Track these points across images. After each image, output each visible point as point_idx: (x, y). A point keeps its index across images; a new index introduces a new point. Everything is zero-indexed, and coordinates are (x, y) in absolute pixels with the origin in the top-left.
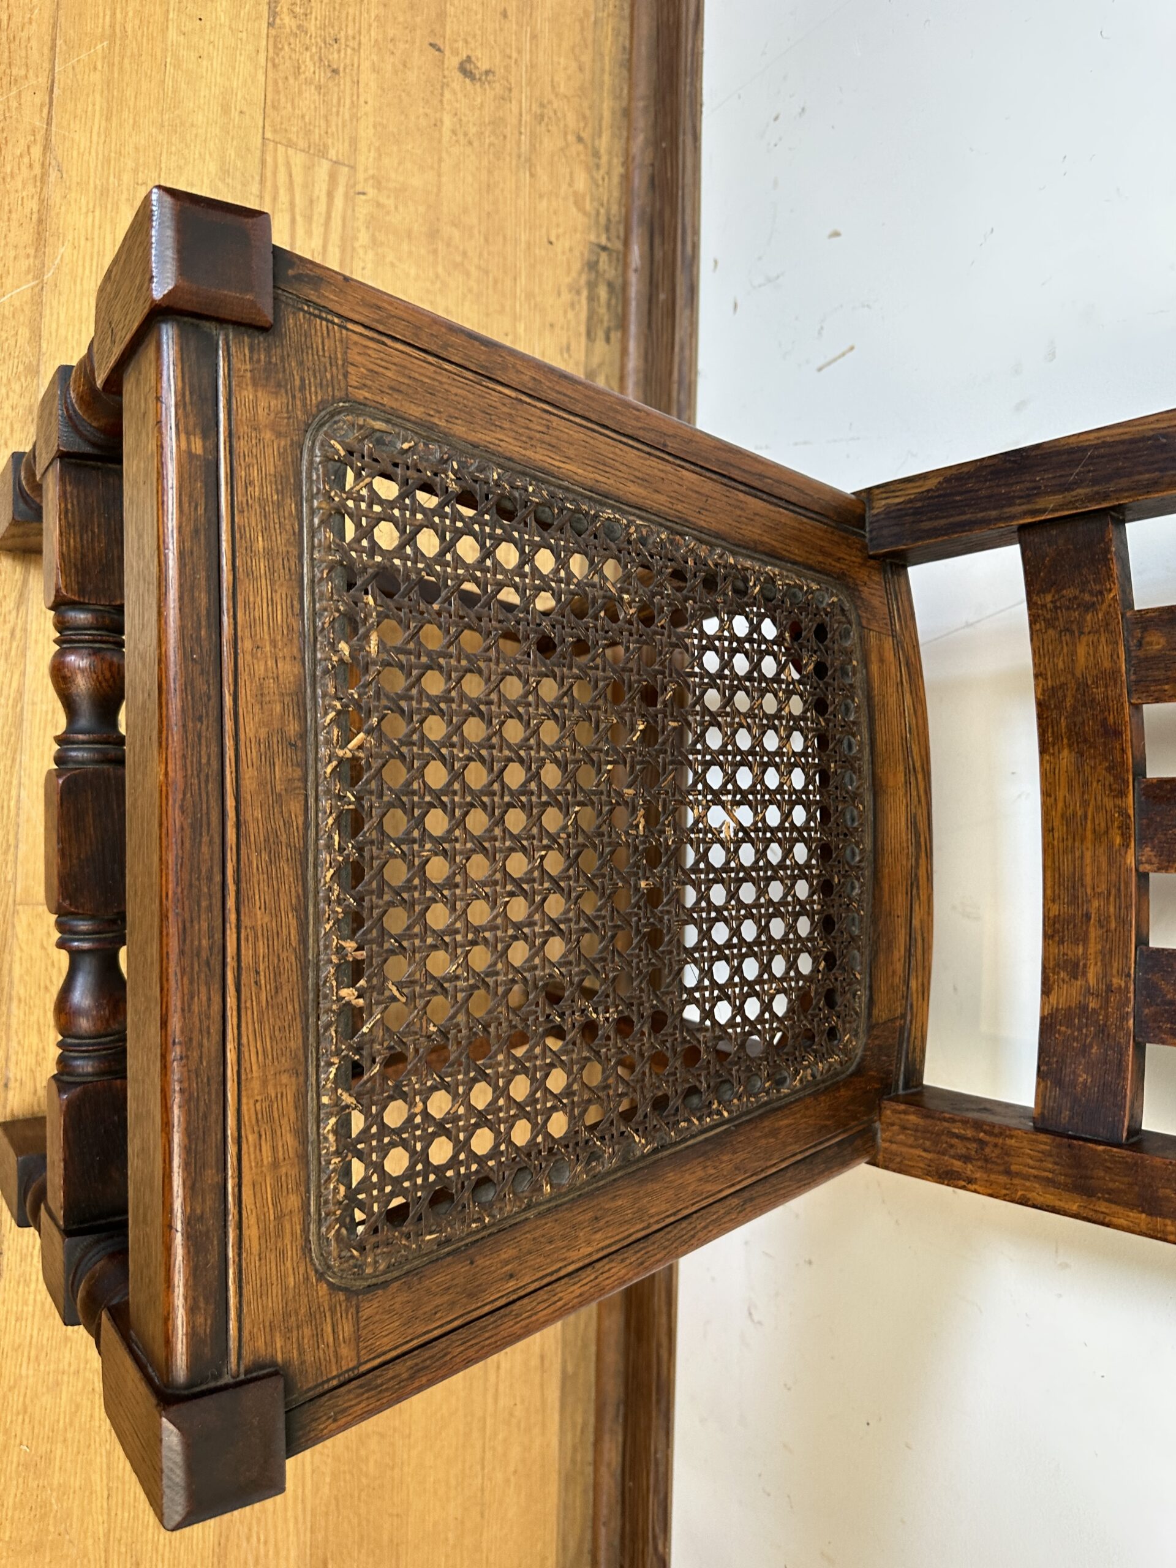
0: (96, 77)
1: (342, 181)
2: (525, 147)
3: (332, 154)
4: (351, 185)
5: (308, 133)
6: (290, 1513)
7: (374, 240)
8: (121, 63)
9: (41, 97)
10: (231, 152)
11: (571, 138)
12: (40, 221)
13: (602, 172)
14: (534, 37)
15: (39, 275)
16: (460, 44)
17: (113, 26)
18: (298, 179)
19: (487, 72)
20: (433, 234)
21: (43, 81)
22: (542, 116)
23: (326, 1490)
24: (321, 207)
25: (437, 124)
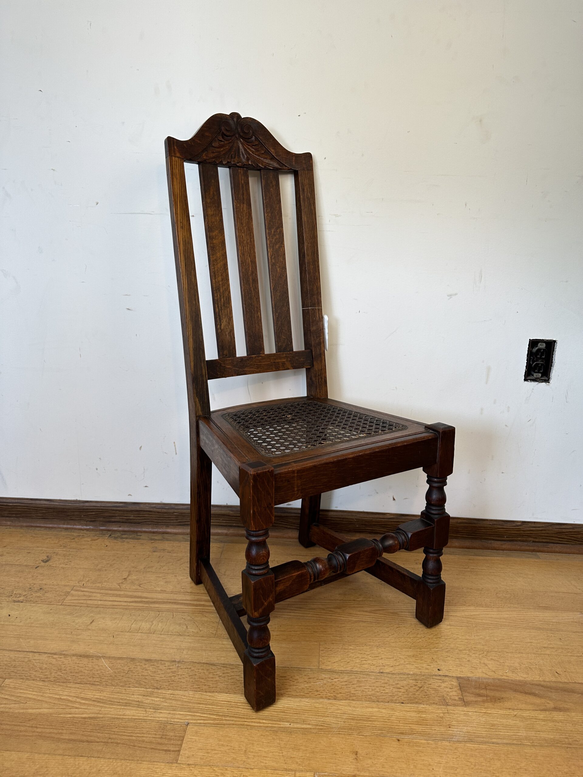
0: (32, 642)
1: (78, 589)
2: (75, 550)
3: (69, 590)
4: (81, 587)
5: (61, 595)
6: (524, 613)
7: (100, 583)
8: (28, 636)
9: (36, 655)
10: (64, 612)
11: (73, 541)
12: (80, 656)
13: (85, 535)
14: (38, 547)
15: (100, 657)
16: (37, 562)
17: (15, 637)
18: (77, 598)
19: (47, 557)
20: (100, 570)
21: (31, 654)
22: (64, 546)
23: (516, 606)
24: (87, 594)
25: (63, 568)
